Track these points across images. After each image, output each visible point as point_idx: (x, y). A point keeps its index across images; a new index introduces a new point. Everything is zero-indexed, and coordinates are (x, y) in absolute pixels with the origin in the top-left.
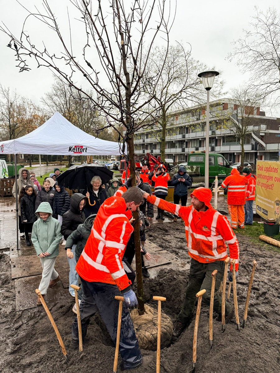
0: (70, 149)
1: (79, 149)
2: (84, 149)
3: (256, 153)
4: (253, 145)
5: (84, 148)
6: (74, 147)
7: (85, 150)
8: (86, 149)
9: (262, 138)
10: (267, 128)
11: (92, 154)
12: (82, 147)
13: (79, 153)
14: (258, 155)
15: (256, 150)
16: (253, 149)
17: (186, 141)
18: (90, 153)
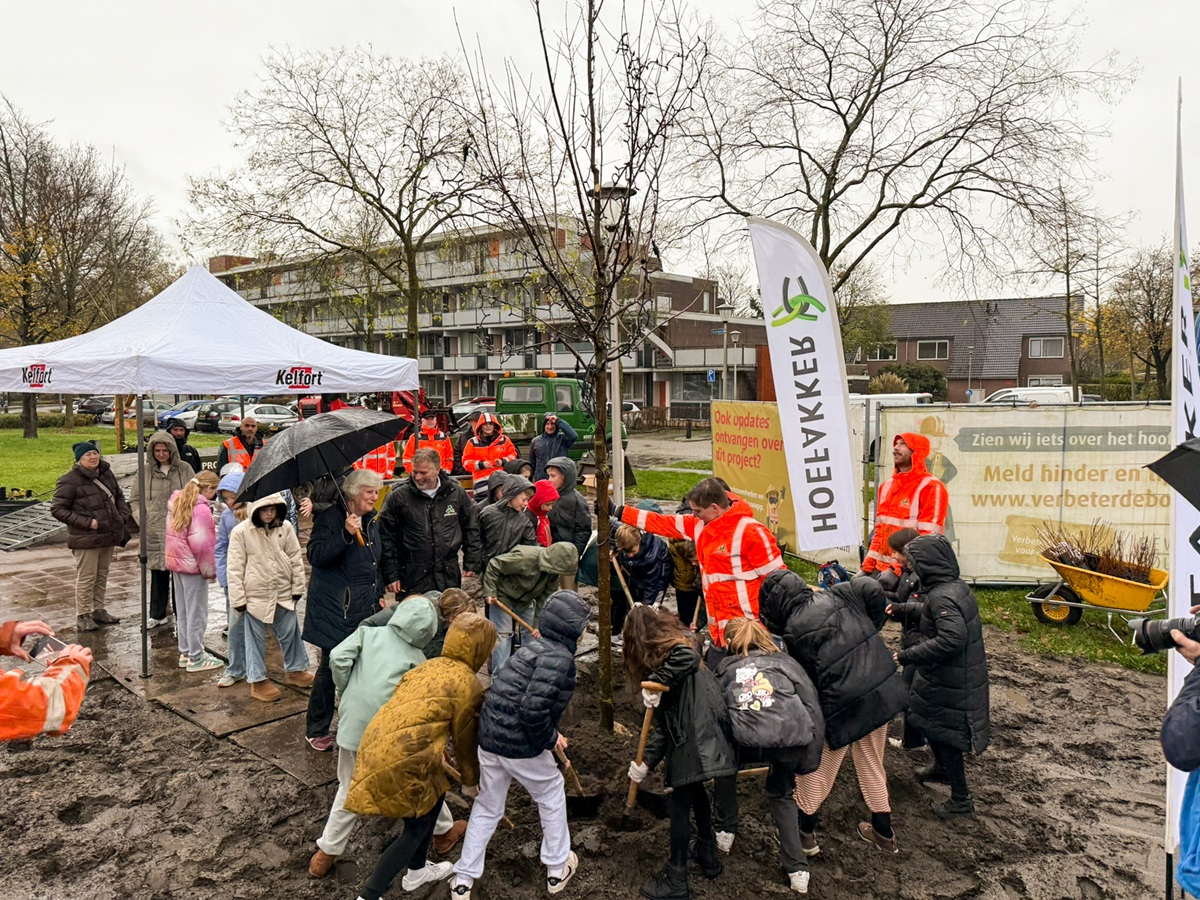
0: (280, 378)
1: (301, 375)
2: (314, 376)
3: (649, 375)
4: (639, 353)
5: (313, 372)
6: (288, 371)
7: (316, 379)
8: (320, 376)
9: (662, 332)
10: (674, 308)
11: (333, 388)
12: (309, 370)
13: (303, 387)
14: (654, 379)
15: (648, 365)
16: (639, 365)
17: (445, 335)
18: (329, 386)
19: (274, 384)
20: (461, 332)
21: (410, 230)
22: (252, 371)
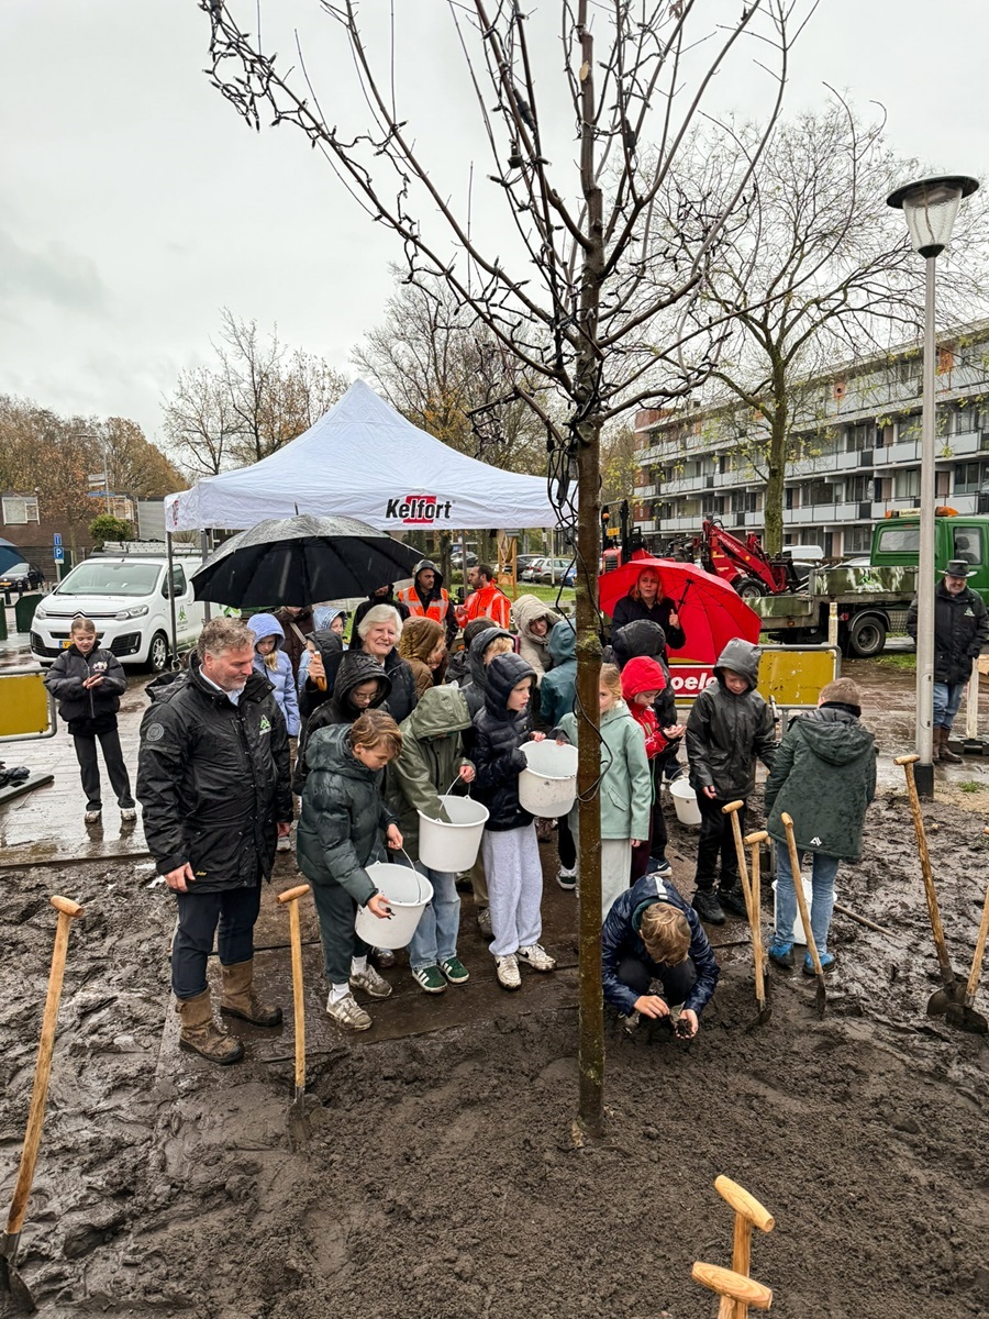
11: (467, 523)
17: (875, 475)
18: (460, 520)
19: (384, 518)
20: (896, 471)
21: (780, 341)
22: (351, 501)
